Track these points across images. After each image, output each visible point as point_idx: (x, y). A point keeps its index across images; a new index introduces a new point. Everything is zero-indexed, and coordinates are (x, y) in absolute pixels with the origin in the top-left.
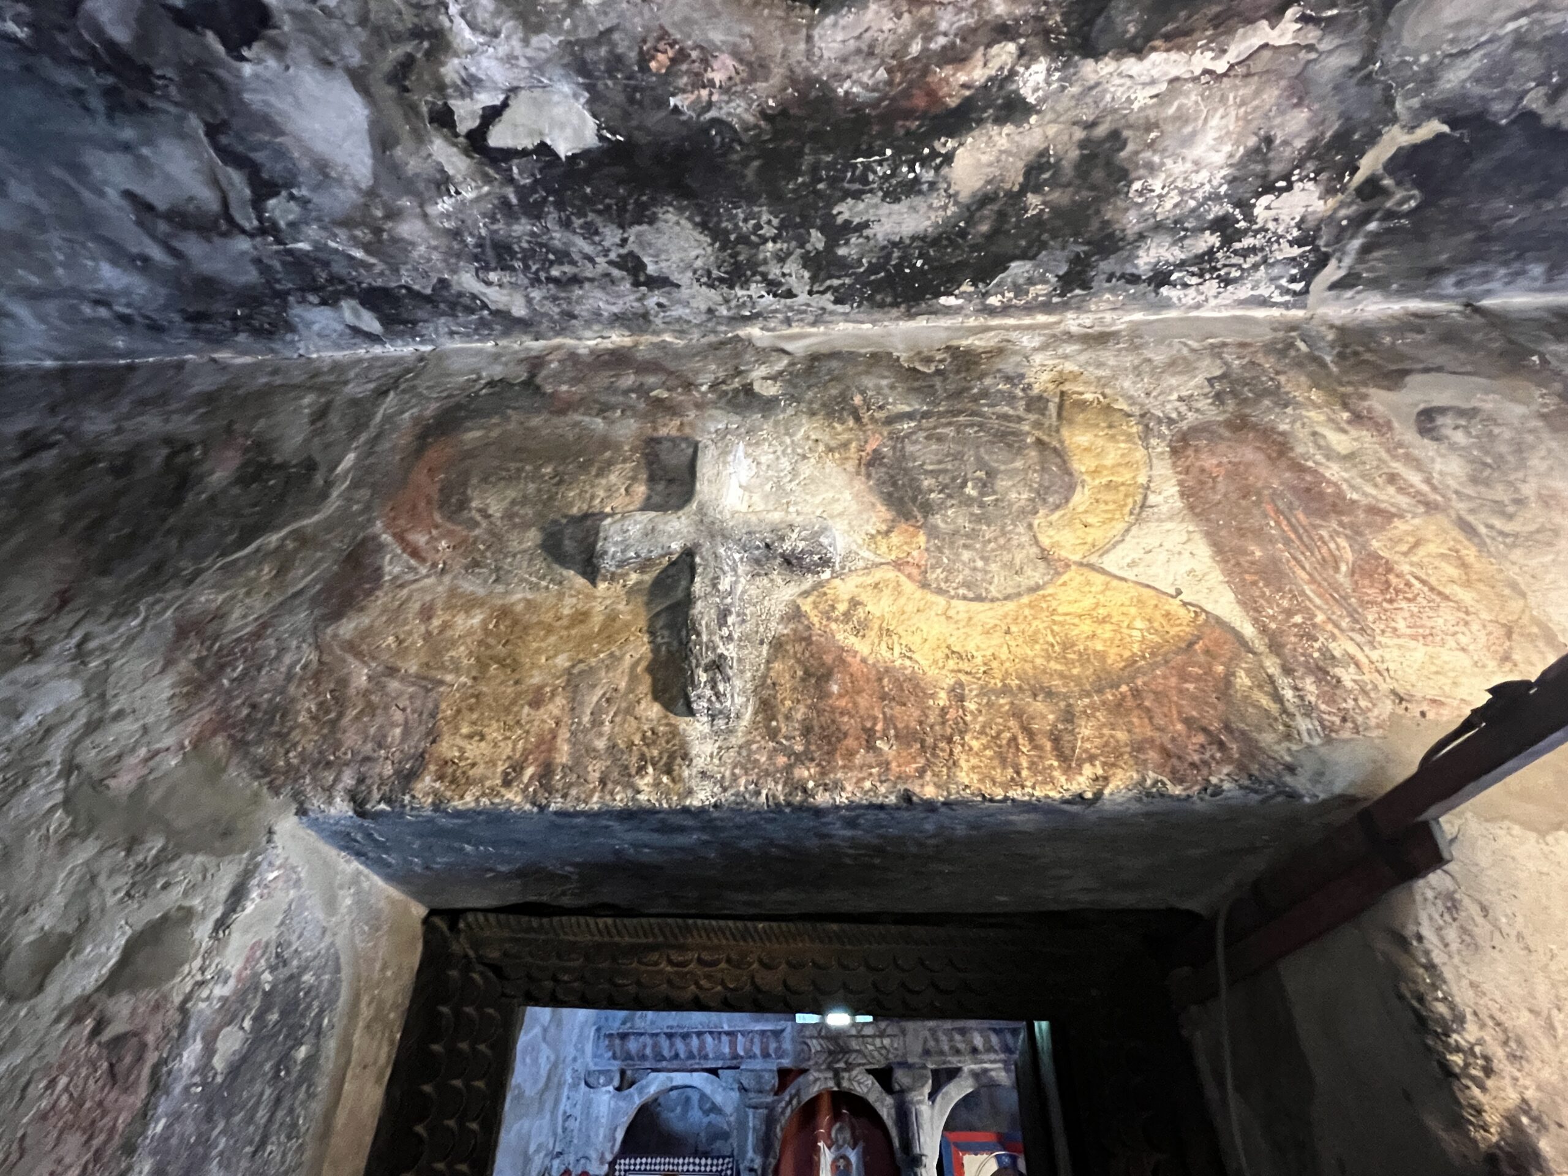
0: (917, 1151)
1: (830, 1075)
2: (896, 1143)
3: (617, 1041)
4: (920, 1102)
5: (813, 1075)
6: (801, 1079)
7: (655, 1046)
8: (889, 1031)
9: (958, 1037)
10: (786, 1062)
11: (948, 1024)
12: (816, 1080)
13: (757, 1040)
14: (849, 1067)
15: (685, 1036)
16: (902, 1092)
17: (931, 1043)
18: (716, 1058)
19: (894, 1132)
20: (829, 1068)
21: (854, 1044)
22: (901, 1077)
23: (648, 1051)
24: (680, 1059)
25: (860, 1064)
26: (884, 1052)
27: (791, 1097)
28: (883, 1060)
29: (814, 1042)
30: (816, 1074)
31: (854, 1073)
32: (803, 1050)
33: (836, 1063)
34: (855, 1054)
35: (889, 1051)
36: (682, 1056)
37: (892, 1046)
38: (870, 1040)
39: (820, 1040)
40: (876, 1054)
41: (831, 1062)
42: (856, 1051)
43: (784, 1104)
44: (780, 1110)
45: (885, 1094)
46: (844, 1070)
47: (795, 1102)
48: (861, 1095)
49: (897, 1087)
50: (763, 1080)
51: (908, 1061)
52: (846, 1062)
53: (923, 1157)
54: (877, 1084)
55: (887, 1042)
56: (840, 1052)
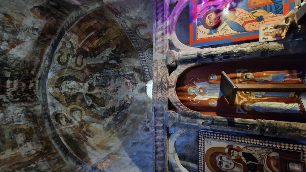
0: (196, 56)
1: (170, 89)
2: (193, 64)
4: (179, 55)
6: (171, 101)
7: (159, 159)
8: (156, 66)
9: (158, 41)
10: (166, 106)
11: (154, 44)
12: (171, 95)
13: (157, 118)
14: (167, 82)
15: (156, 147)
16: (176, 61)
17: (160, 50)
18: (164, 135)
19: (190, 65)
20: (167, 90)
21: (160, 80)
22: (170, 61)
23: (161, 162)
24: (164, 150)
25: (166, 78)
26: (162, 68)
27: (178, 106)
28: (165, 69)
29: (158, 95)
30: (169, 95)
31: (169, 80)
32: (161, 100)
33: (165, 87)
34: (163, 80)
35: (162, 66)
36: (163, 149)
37: (160, 65)
38: (158, 73)
39: (158, 93)
40: (163, 71)
41: (165, 89)
42: (162, 79)
43: (179, 109)
44: (181, 110)
45: (177, 69)
46: (168, 84)
47: (179, 104)
48: (177, 78)
49: (174, 63)
50: (170, 117)
51: (165, 59)
52: (166, 83)
53: (198, 52)
54: (173, 72)
55: (159, 67)
56: (162, 85)
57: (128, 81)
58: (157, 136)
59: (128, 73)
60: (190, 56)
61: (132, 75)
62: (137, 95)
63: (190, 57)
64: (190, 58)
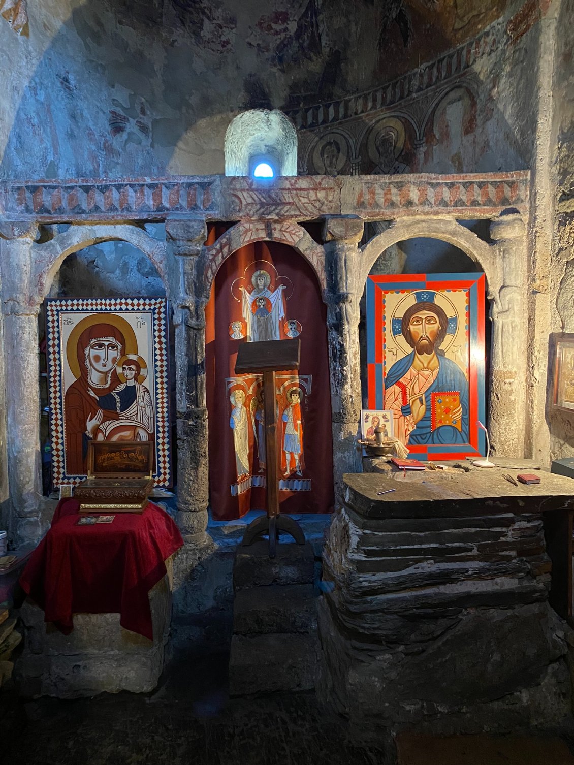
0: (343, 290)
1: (262, 226)
2: (324, 285)
3: (28, 194)
4: (350, 249)
5: (245, 225)
6: (232, 230)
7: (71, 199)
8: (324, 184)
9: (394, 191)
10: (217, 215)
11: (386, 179)
12: (247, 231)
13: (183, 192)
14: (281, 220)
15: (104, 189)
16: (334, 241)
17: (367, 197)
18: (141, 211)
19: (322, 276)
20: (261, 219)
21: (287, 197)
22: (334, 228)
23: (64, 204)
24: (101, 212)
25: (292, 216)
26: (317, 204)
27: (222, 248)
28: (316, 212)
29: (245, 194)
30: (247, 226)
31: (286, 224)
32: (233, 202)
33: (268, 215)
34: (288, 207)
35: (323, 204)
36: (103, 209)
37: (326, 199)
38: (304, 193)
39: (251, 193)
40: (310, 207)
41: (263, 213)
42: (289, 203)
43: (214, 252)
44: (211, 257)
45: (315, 244)
46: (276, 221)
47: (225, 250)
48: (293, 245)
49: (329, 237)
50: (191, 230)
51: (343, 213)
52: (278, 214)
53: (350, 295)
54: (308, 235)
55: (321, 195)
56: (273, 205)
57: (293, 27)
58: (135, 191)
59: (322, 28)
60: (344, 278)
61: (315, 45)
62: (238, 68)
63: (341, 278)
64: (339, 276)
